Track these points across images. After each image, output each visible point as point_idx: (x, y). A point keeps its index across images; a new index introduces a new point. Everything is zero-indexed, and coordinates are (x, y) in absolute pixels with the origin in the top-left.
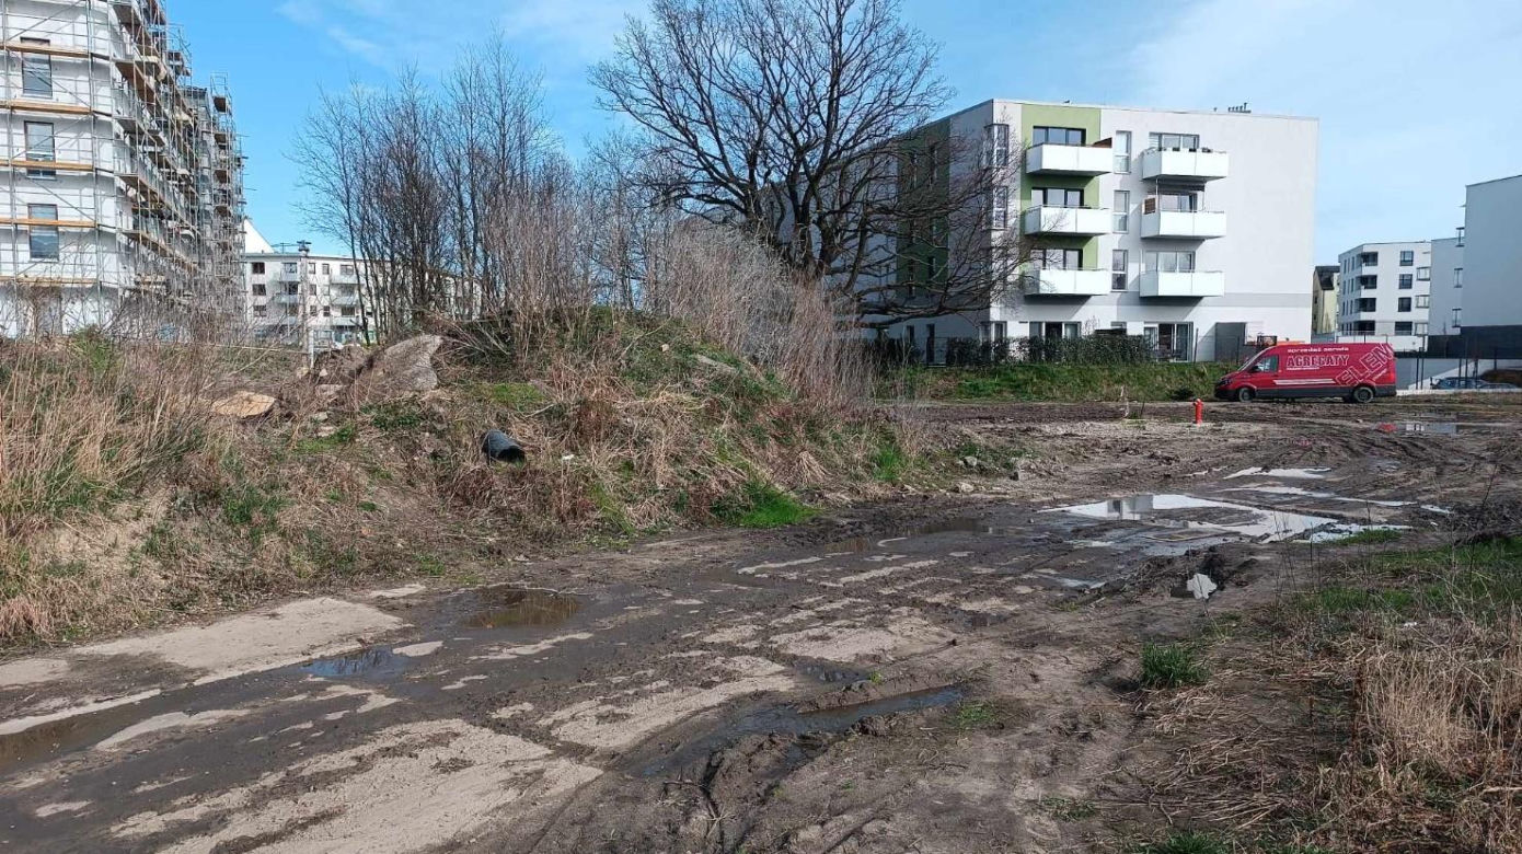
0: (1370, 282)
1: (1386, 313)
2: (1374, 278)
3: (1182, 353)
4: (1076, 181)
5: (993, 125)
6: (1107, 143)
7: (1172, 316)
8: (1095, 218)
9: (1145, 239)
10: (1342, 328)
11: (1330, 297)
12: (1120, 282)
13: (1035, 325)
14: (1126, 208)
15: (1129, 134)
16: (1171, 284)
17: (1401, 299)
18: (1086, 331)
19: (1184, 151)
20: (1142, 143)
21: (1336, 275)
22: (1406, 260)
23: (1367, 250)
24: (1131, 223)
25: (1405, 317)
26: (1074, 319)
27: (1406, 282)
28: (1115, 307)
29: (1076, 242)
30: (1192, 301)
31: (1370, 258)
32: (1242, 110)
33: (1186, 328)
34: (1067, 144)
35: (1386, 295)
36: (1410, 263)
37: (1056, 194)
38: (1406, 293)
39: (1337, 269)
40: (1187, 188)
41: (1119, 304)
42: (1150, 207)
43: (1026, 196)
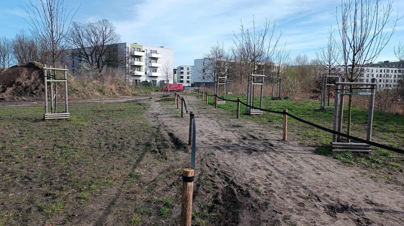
0: (182, 73)
1: (185, 79)
2: (183, 72)
3: (155, 85)
4: (139, 57)
5: (126, 47)
6: (144, 51)
7: (154, 79)
8: (142, 63)
9: (149, 67)
10: (178, 81)
11: (176, 75)
12: (146, 73)
13: (133, 80)
14: (147, 62)
15: (147, 50)
16: (154, 74)
17: (187, 77)
18: (141, 81)
19: (155, 53)
20: (149, 52)
21: (177, 71)
22: (188, 69)
23: (182, 67)
24: (147, 64)
25: (188, 80)
26: (139, 79)
27: (188, 73)
28: (145, 78)
29: (139, 67)
30: (157, 77)
31: (182, 68)
32: (162, 47)
33: (156, 81)
34: (137, 51)
35: (185, 75)
36: (189, 70)
37: (136, 59)
38: (188, 75)
39: (177, 70)
40: (156, 59)
41: (146, 77)
42: (150, 62)
43: (131, 59)
